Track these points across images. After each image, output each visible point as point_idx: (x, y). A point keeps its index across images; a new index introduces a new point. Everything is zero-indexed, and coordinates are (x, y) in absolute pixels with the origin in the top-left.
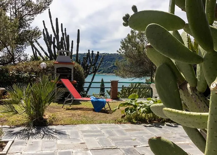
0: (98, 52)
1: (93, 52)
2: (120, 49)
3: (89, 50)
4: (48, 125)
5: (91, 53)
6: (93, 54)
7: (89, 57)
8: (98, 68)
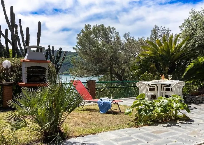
0: (61, 49)
1: (53, 48)
2: (76, 46)
3: (49, 46)
4: (66, 139)
5: (51, 49)
6: (53, 50)
7: (50, 54)
8: (61, 67)
